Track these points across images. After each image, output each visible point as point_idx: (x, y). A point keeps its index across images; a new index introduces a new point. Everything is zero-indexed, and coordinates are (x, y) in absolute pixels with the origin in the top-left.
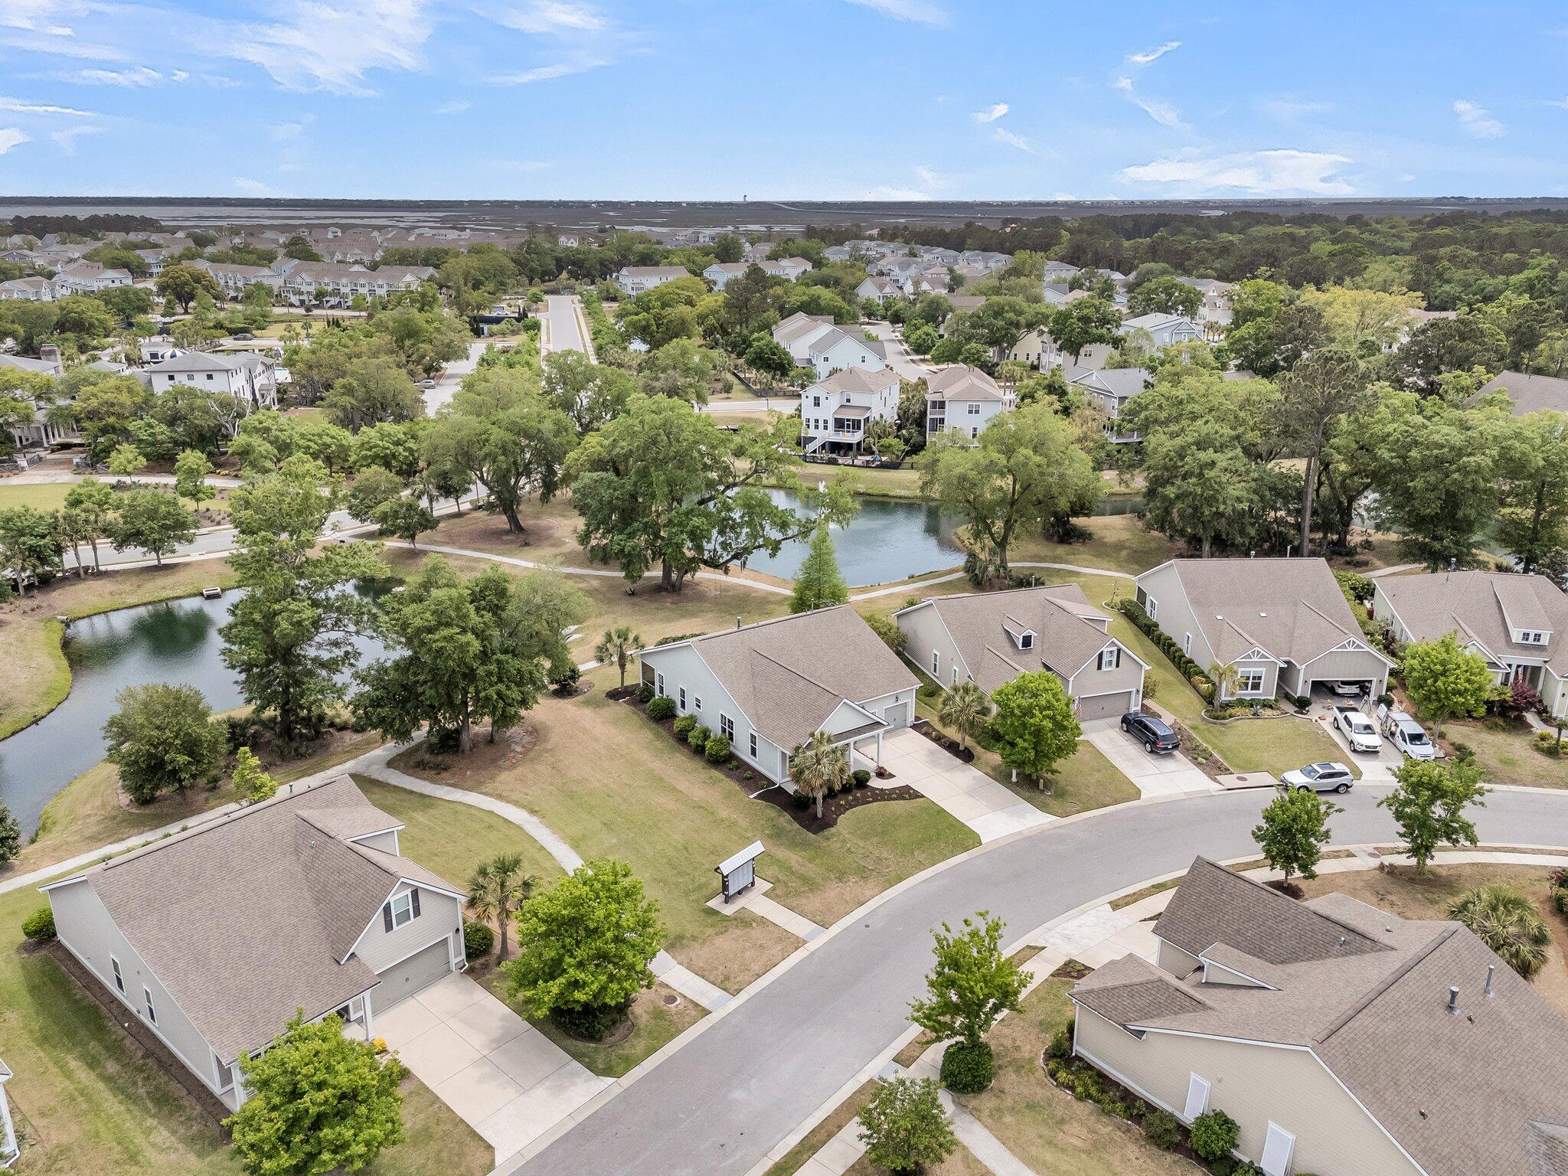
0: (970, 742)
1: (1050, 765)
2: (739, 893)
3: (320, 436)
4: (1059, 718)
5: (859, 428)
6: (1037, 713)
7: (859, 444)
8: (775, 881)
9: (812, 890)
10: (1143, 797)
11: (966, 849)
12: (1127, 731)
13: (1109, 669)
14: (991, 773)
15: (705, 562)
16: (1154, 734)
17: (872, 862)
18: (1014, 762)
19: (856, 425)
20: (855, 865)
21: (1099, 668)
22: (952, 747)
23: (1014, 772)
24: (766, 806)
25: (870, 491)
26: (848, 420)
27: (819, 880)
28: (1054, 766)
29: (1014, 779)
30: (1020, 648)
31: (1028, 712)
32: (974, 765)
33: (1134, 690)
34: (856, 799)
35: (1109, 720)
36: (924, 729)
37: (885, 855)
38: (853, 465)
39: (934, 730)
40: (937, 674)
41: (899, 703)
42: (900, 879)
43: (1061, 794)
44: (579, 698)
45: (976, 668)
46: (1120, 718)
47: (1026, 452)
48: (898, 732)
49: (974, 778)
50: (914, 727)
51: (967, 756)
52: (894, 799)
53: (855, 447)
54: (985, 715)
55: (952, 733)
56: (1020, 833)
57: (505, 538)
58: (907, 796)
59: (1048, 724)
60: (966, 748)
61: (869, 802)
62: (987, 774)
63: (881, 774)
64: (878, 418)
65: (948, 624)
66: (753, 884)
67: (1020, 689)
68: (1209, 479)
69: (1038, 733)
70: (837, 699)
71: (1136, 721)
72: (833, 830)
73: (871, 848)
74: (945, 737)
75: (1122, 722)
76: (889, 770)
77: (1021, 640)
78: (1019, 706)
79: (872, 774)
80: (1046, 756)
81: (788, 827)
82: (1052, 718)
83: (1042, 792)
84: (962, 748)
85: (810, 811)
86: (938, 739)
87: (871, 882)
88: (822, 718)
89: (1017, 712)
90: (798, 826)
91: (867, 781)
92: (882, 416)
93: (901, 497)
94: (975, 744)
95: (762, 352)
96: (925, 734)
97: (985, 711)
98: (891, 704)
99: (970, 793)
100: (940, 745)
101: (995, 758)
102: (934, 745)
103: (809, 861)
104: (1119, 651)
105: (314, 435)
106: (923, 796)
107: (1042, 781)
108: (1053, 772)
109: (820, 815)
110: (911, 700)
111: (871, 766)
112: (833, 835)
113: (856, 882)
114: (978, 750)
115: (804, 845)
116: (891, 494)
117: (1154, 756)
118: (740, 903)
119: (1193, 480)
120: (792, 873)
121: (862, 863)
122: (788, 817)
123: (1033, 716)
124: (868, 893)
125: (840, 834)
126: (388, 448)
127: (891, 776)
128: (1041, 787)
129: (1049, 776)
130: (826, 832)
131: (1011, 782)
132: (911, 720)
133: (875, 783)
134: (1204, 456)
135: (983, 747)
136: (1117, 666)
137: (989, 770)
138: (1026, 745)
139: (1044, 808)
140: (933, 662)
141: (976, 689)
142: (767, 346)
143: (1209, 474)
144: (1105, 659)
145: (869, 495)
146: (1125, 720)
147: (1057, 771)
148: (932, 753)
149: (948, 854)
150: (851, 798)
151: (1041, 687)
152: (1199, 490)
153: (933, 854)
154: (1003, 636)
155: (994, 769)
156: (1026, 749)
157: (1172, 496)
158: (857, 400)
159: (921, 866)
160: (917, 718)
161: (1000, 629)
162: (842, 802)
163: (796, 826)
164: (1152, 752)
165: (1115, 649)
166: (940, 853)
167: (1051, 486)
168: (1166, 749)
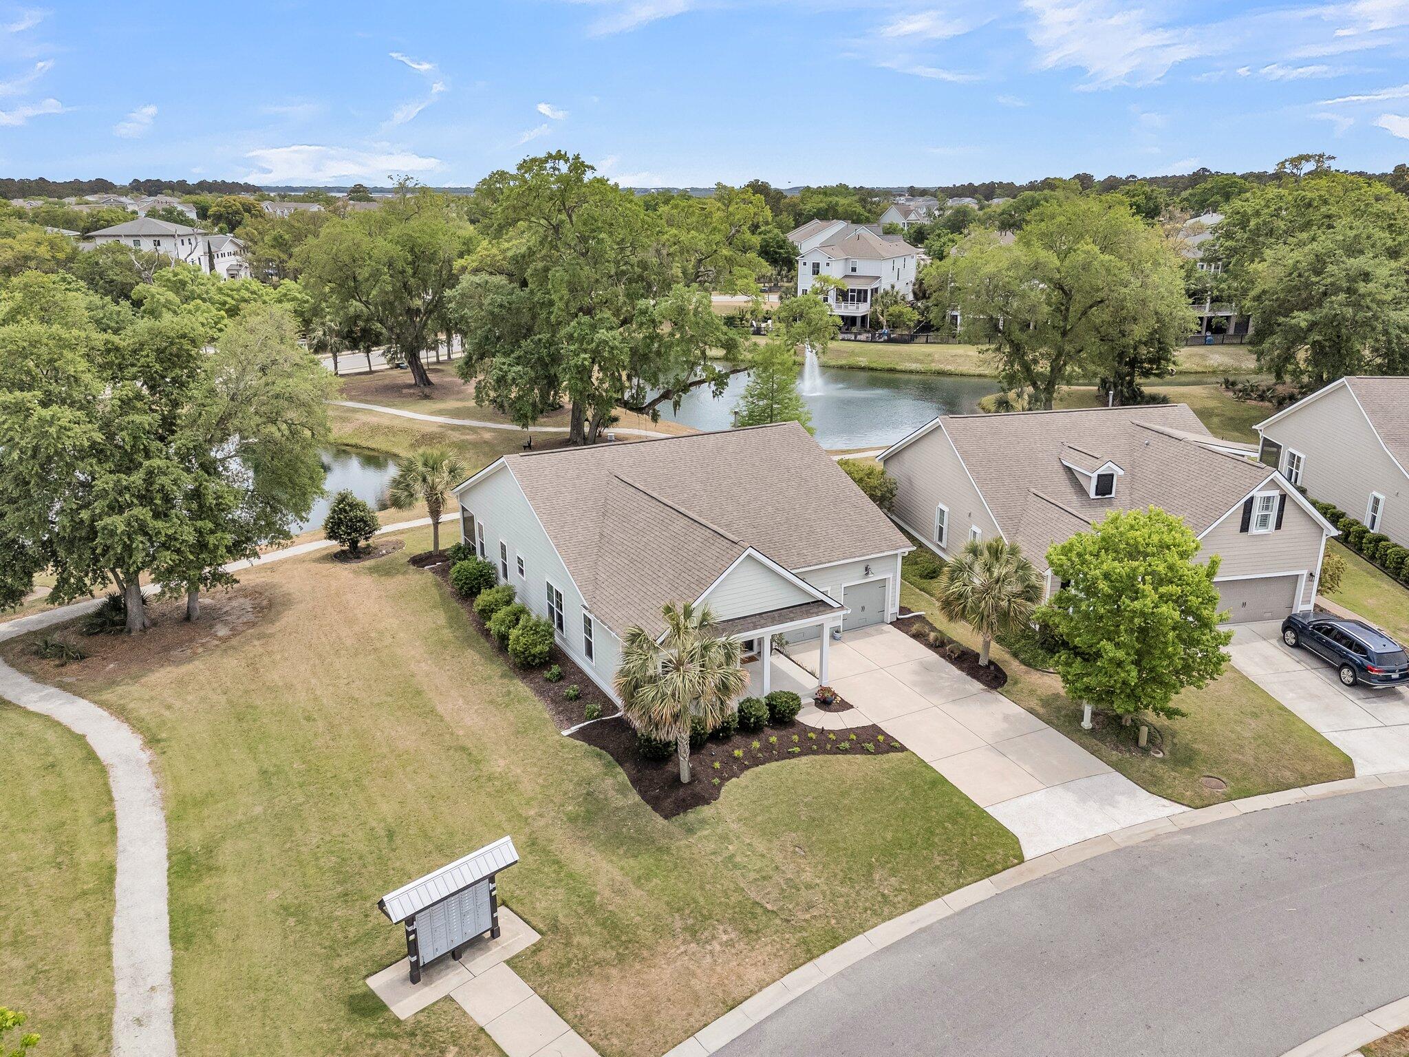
0: (997, 652)
1: (1166, 698)
2: (456, 954)
3: (238, 290)
4: (1194, 601)
5: (865, 300)
6: (1148, 588)
7: (864, 318)
8: (551, 929)
9: (621, 958)
10: (1358, 772)
11: (990, 870)
12: (1297, 646)
13: (1262, 531)
14: (1041, 711)
15: (626, 405)
16: (1361, 649)
17: (775, 894)
18: (1088, 689)
19: (861, 296)
20: (734, 899)
21: (1245, 527)
22: (965, 660)
23: (1088, 710)
24: (586, 755)
25: (874, 365)
26: (853, 291)
27: (645, 935)
28: (1174, 701)
29: (1087, 724)
30: (1092, 495)
31: (1126, 587)
32: (1007, 694)
33: (1305, 573)
34: (768, 747)
35: (1257, 626)
36: (915, 628)
37: (807, 876)
38: (855, 340)
39: (934, 629)
40: (943, 545)
41: (872, 578)
42: (834, 940)
43: (1184, 758)
44: (368, 563)
45: (1013, 522)
46: (1279, 624)
47: (1088, 247)
48: (868, 630)
49: (1006, 718)
50: (898, 624)
51: (994, 677)
52: (845, 752)
53: (859, 322)
54: (1029, 599)
55: (965, 634)
56: (1107, 837)
57: (405, 391)
58: (870, 746)
59: (1170, 612)
60: (991, 663)
61: (793, 755)
62: (1031, 711)
63: (826, 701)
64: (888, 288)
65: (965, 455)
66: (495, 932)
67: (1107, 545)
68: (1363, 296)
69: (1147, 634)
70: (737, 549)
71: (1319, 628)
72: (706, 811)
73: (779, 858)
74: (951, 641)
75: (1285, 629)
76: (843, 693)
77: (1094, 483)
78: (1107, 576)
79: (807, 701)
80: (1158, 680)
81: (618, 801)
82: (1179, 601)
83: (1145, 751)
84: (983, 662)
85: (670, 767)
86: (940, 645)
87: (764, 948)
88: (703, 584)
89: (1103, 586)
90: (638, 798)
91: (794, 712)
92: (893, 287)
93: (911, 372)
94: (1007, 657)
95: (768, 246)
96: (916, 636)
97: (1031, 593)
98: (855, 578)
99: (999, 747)
100: (943, 656)
101: (1051, 682)
102: (931, 656)
103: (637, 882)
104: (1283, 498)
105: (232, 290)
106: (903, 749)
107: (1144, 730)
108: (1171, 713)
109: (685, 777)
110: (892, 575)
111: (806, 686)
112: (703, 822)
113: (730, 944)
114: (1014, 667)
115: (640, 843)
116: (899, 368)
117: (1361, 694)
118: (449, 983)
119: (1342, 296)
120: (591, 910)
121: (753, 895)
122: (622, 776)
123: (1136, 595)
124: (753, 975)
125: (720, 819)
126: (307, 302)
127: (845, 706)
128: (1143, 741)
129: (1161, 721)
130: (691, 816)
131: (1080, 730)
132: (892, 610)
133: (811, 717)
134: (1355, 263)
135: (1023, 662)
136: (1278, 526)
137: (1034, 703)
138: (1120, 654)
139: (1152, 784)
140: (937, 523)
141: (1014, 551)
142: (774, 239)
143: (1362, 287)
144: (1256, 512)
145: (872, 369)
146: (1290, 624)
147: (1176, 712)
148: (927, 668)
149: (949, 882)
150: (756, 744)
151: (1155, 538)
152: (1349, 312)
153: (915, 880)
154: (1062, 477)
155: (1046, 702)
156: (1120, 664)
157: (1303, 324)
158: (864, 268)
159: (885, 909)
160: (903, 610)
161: (1057, 466)
162: (738, 753)
163: (634, 797)
164: (1354, 684)
165: (1276, 493)
166: (931, 877)
167: (1125, 299)
168: (1388, 679)
